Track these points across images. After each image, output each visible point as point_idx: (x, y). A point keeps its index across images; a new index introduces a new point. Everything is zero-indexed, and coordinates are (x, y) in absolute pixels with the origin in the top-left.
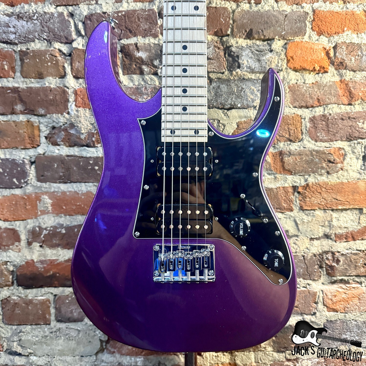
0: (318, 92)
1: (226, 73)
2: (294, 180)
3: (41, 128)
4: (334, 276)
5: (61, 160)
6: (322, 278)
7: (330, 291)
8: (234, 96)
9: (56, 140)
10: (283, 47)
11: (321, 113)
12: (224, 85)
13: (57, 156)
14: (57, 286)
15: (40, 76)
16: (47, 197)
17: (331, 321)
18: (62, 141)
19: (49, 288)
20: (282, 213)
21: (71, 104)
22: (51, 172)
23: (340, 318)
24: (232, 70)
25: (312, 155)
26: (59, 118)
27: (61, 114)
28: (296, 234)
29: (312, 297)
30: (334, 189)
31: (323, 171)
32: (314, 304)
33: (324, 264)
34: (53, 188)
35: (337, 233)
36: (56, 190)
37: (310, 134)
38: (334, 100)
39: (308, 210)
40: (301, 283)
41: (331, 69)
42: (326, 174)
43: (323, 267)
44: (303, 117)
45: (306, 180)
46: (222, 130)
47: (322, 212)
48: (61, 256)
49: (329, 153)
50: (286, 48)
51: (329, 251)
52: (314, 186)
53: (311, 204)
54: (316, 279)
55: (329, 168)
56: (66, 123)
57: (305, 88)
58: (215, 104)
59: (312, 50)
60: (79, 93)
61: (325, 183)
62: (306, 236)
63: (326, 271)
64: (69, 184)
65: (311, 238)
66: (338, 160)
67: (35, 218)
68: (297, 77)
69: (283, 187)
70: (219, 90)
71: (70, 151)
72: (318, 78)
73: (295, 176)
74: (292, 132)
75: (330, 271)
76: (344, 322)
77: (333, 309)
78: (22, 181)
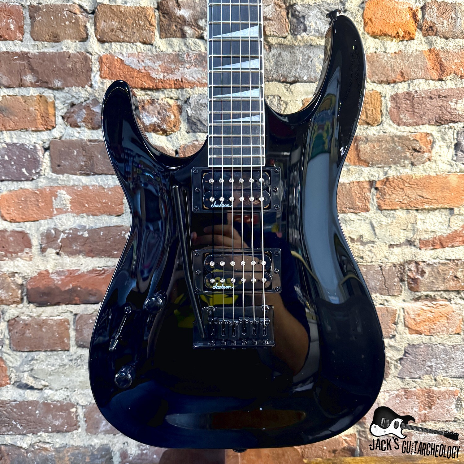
0: (402, 64)
1: (290, 37)
2: (371, 173)
3: (56, 105)
4: (417, 291)
5: (81, 145)
6: (403, 294)
7: (412, 308)
8: (299, 66)
9: (76, 121)
10: (359, 6)
11: (405, 90)
12: (286, 53)
13: (76, 140)
14: (78, 302)
15: (56, 39)
16: (64, 192)
17: (413, 345)
18: (83, 122)
19: (68, 306)
20: (356, 213)
21: (94, 74)
22: (70, 161)
23: (424, 342)
24: (296, 33)
25: (394, 141)
26: (80, 92)
27: (82, 87)
28: (372, 239)
29: (391, 316)
30: (420, 183)
31: (406, 162)
32: (393, 325)
33: (406, 276)
34: (72, 181)
35: (422, 238)
36: (76, 183)
37: (391, 116)
38: (421, 74)
39: (388, 210)
40: (377, 299)
41: (418, 35)
42: (410, 165)
43: (404, 281)
44: (383, 95)
45: (386, 173)
46: (283, 109)
47: (405, 211)
48: (84, 265)
49: (414, 140)
50: (363, 8)
51: (412, 261)
52: (395, 181)
53: (391, 203)
54: (396, 294)
55: (414, 158)
56: (89, 98)
57: (386, 59)
58: (275, 76)
59: (395, 11)
60: (104, 60)
61: (409, 177)
62: (384, 242)
63: (408, 286)
64: (91, 177)
65: (391, 245)
66: (425, 148)
67: (50, 218)
68: (376, 45)
69: (358, 182)
70: (280, 59)
71: (93, 134)
72: (401, 46)
73: (372, 169)
74: (370, 112)
75: (413, 285)
76: (429, 347)
77: (416, 330)
78: (34, 171)
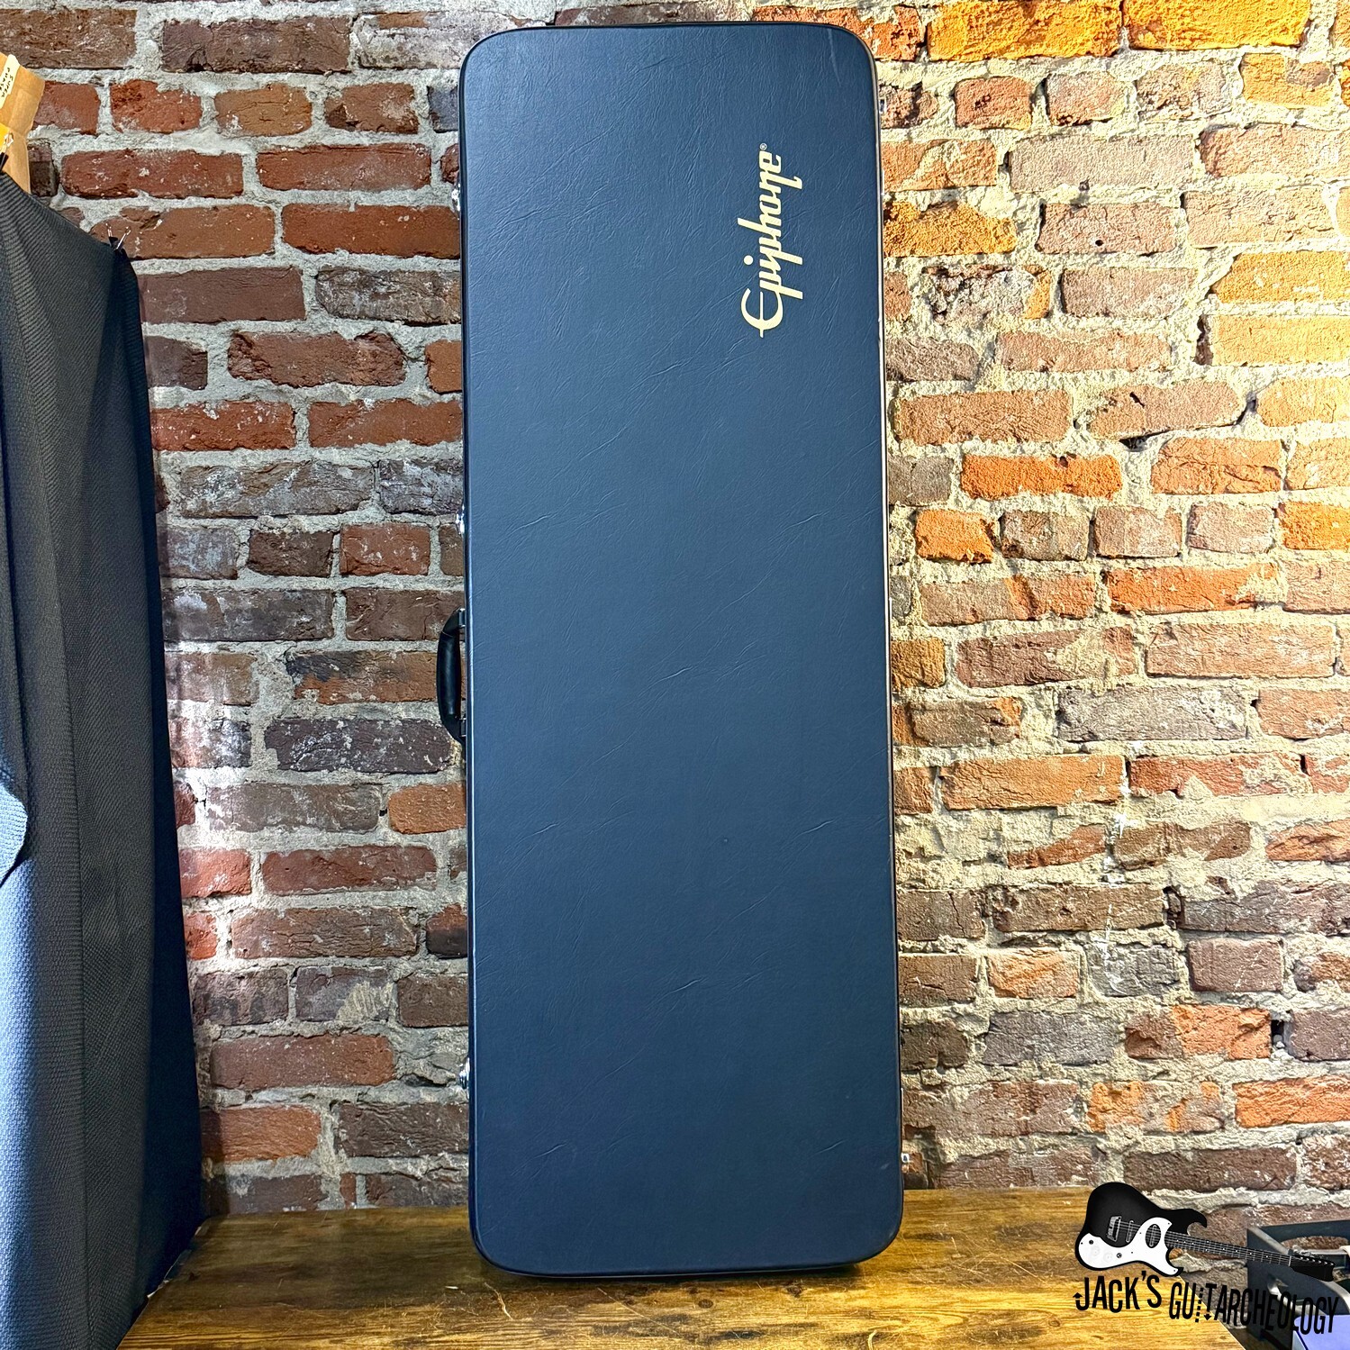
0: (973, 599)
2: (933, 755)
4: (1008, 932)
6: (987, 935)
7: (1000, 957)
10: (909, 518)
11: (979, 636)
17: (1003, 1013)
20: (913, 815)
23: (1019, 1008)
25: (963, 710)
28: (938, 853)
29: (968, 968)
30: (1004, 771)
31: (983, 740)
32: (972, 982)
33: (990, 909)
35: (1011, 851)
37: (959, 674)
38: (1001, 612)
39: (959, 810)
41: (997, 557)
42: (989, 744)
43: (988, 916)
44: (947, 643)
45: (954, 756)
47: (984, 814)
49: (993, 708)
50: (914, 522)
51: (998, 885)
52: (969, 767)
53: (962, 800)
54: (975, 936)
55: (995, 734)
57: (949, 591)
59: (960, 526)
61: (988, 761)
62: (956, 858)
63: (994, 923)
65: (965, 861)
66: (1010, 719)
68: (936, 573)
69: (914, 769)
72: (972, 572)
73: (932, 749)
74: (926, 669)
75: (1001, 923)
76: (1027, 1016)
77: (1006, 991)
78: (441, 760)
